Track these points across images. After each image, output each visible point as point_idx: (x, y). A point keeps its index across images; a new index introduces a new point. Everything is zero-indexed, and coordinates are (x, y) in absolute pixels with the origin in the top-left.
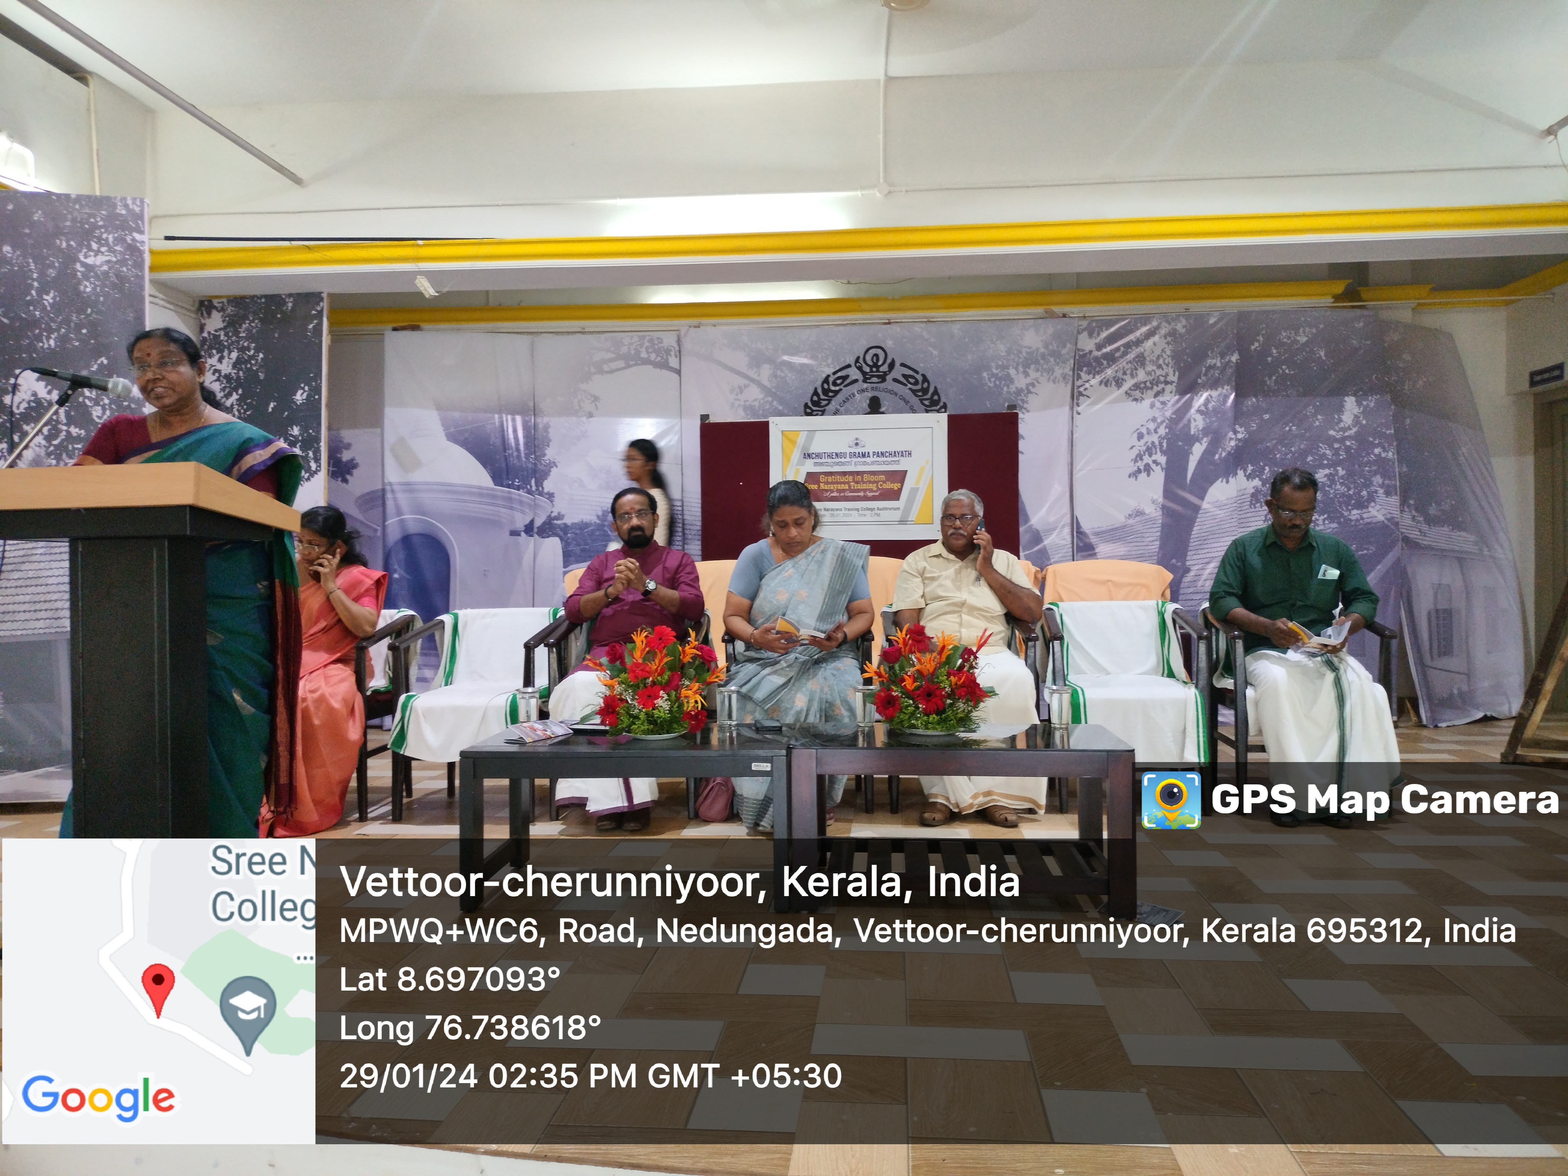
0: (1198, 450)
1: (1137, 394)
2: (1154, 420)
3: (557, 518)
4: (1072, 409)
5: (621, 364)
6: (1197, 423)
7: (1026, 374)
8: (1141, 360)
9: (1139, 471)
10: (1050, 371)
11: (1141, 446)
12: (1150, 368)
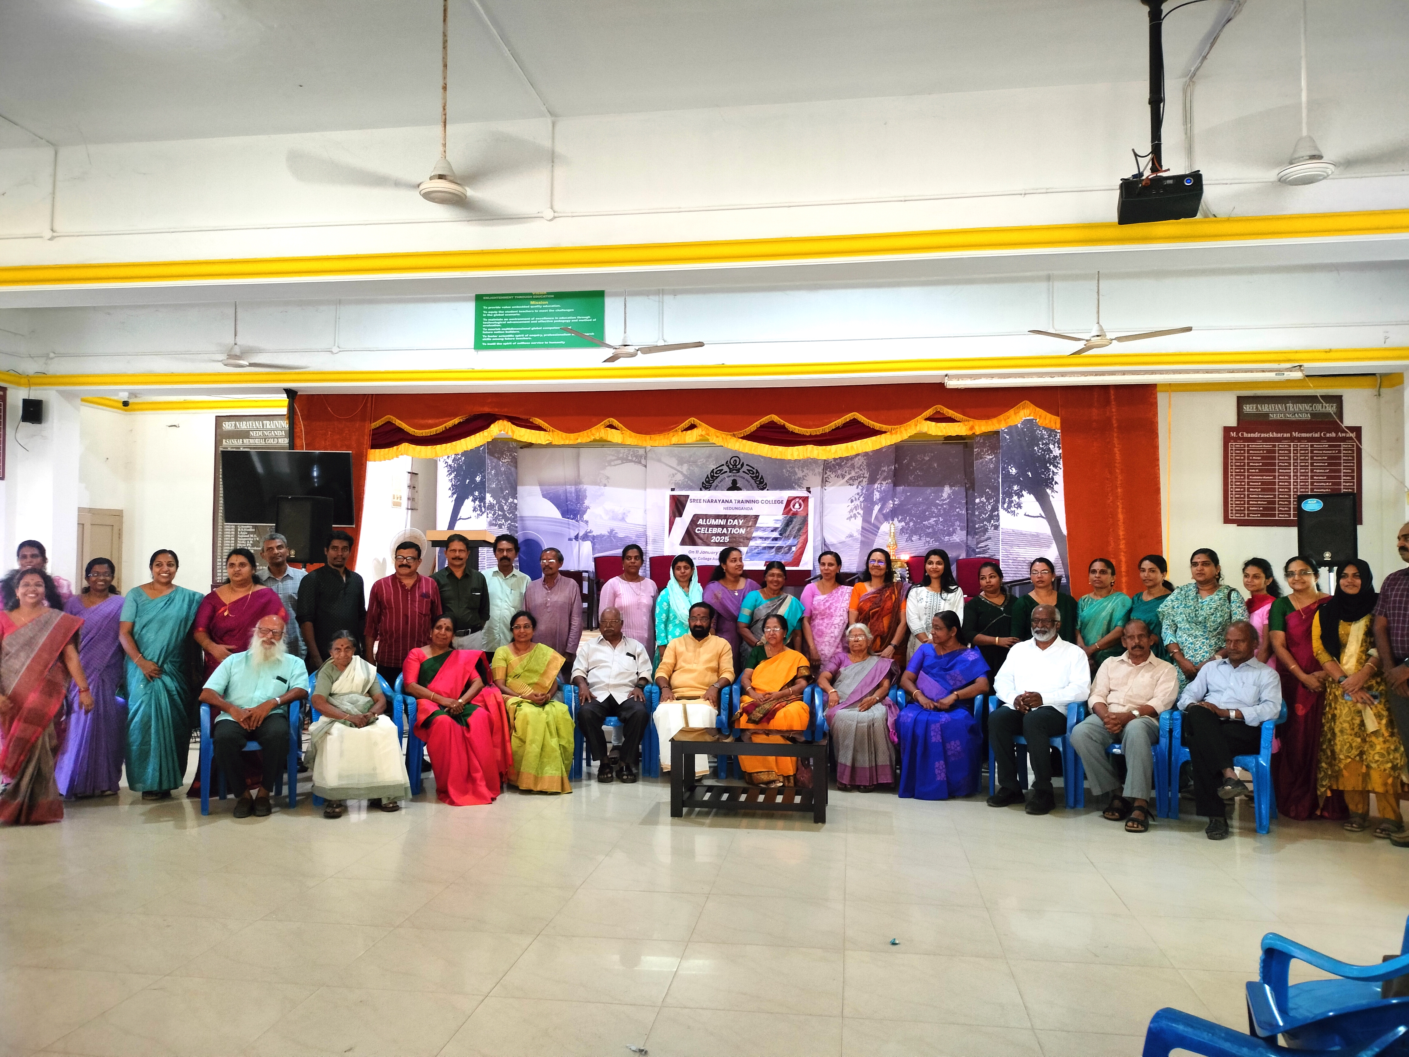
0: (877, 508)
1: (851, 482)
2: (858, 494)
3: (589, 532)
4: (822, 487)
5: (619, 462)
6: (877, 496)
7: (803, 471)
8: (853, 467)
9: (851, 517)
10: (813, 470)
11: (852, 505)
12: (856, 470)
